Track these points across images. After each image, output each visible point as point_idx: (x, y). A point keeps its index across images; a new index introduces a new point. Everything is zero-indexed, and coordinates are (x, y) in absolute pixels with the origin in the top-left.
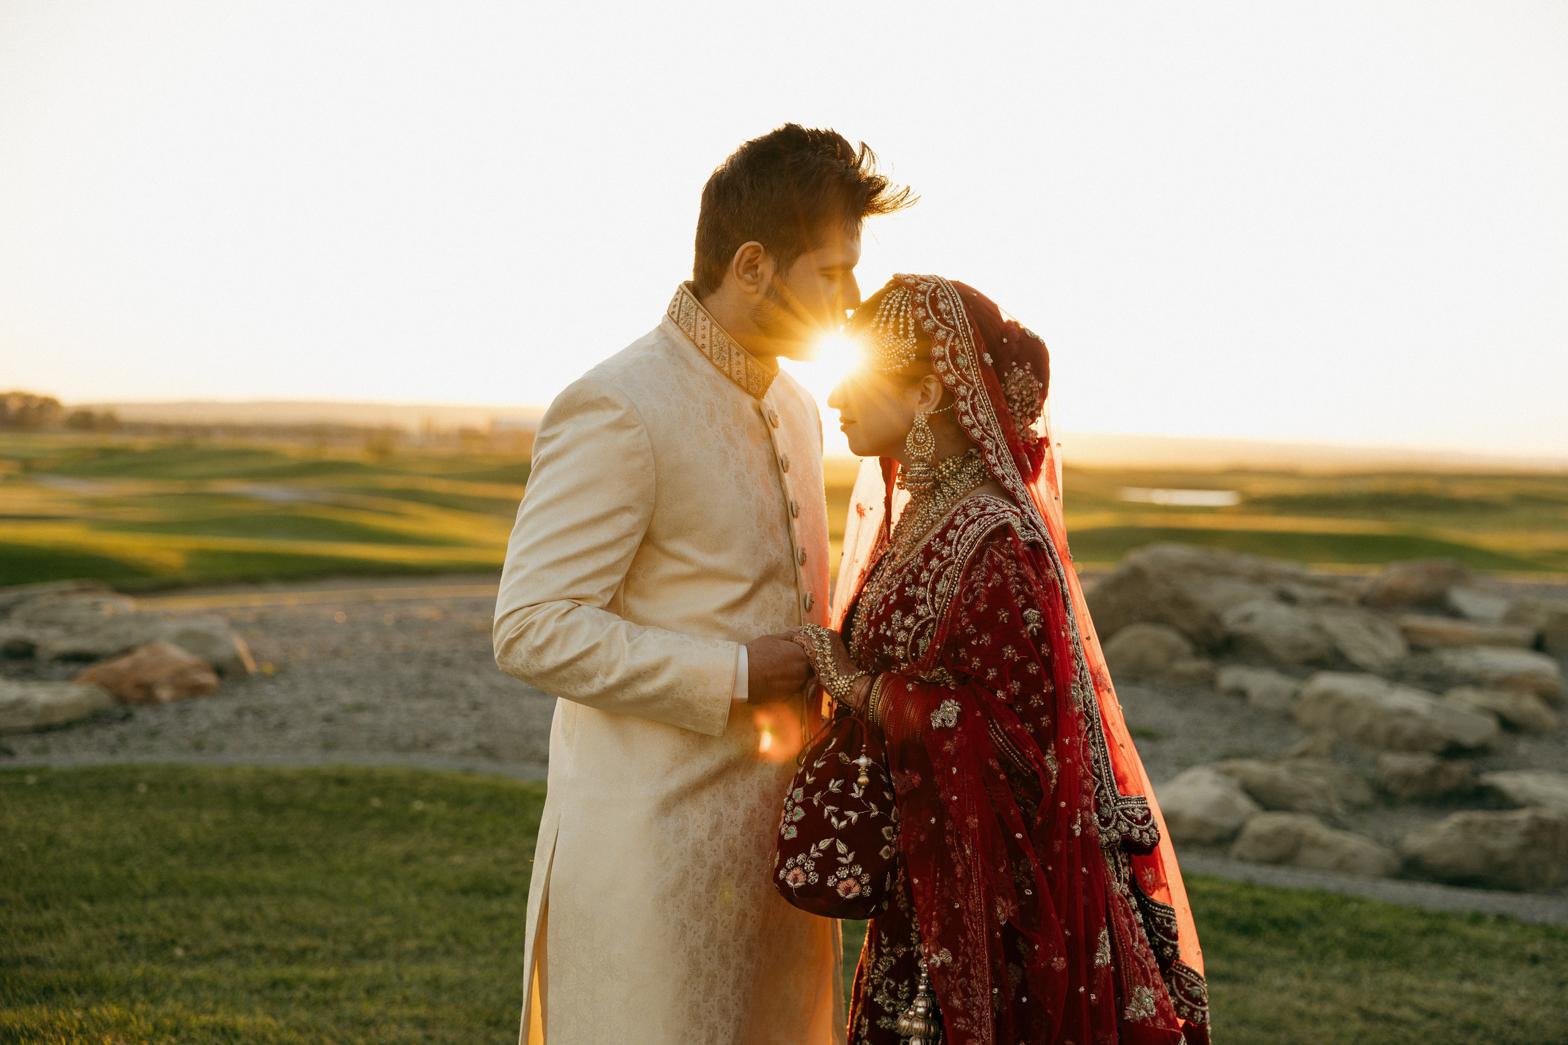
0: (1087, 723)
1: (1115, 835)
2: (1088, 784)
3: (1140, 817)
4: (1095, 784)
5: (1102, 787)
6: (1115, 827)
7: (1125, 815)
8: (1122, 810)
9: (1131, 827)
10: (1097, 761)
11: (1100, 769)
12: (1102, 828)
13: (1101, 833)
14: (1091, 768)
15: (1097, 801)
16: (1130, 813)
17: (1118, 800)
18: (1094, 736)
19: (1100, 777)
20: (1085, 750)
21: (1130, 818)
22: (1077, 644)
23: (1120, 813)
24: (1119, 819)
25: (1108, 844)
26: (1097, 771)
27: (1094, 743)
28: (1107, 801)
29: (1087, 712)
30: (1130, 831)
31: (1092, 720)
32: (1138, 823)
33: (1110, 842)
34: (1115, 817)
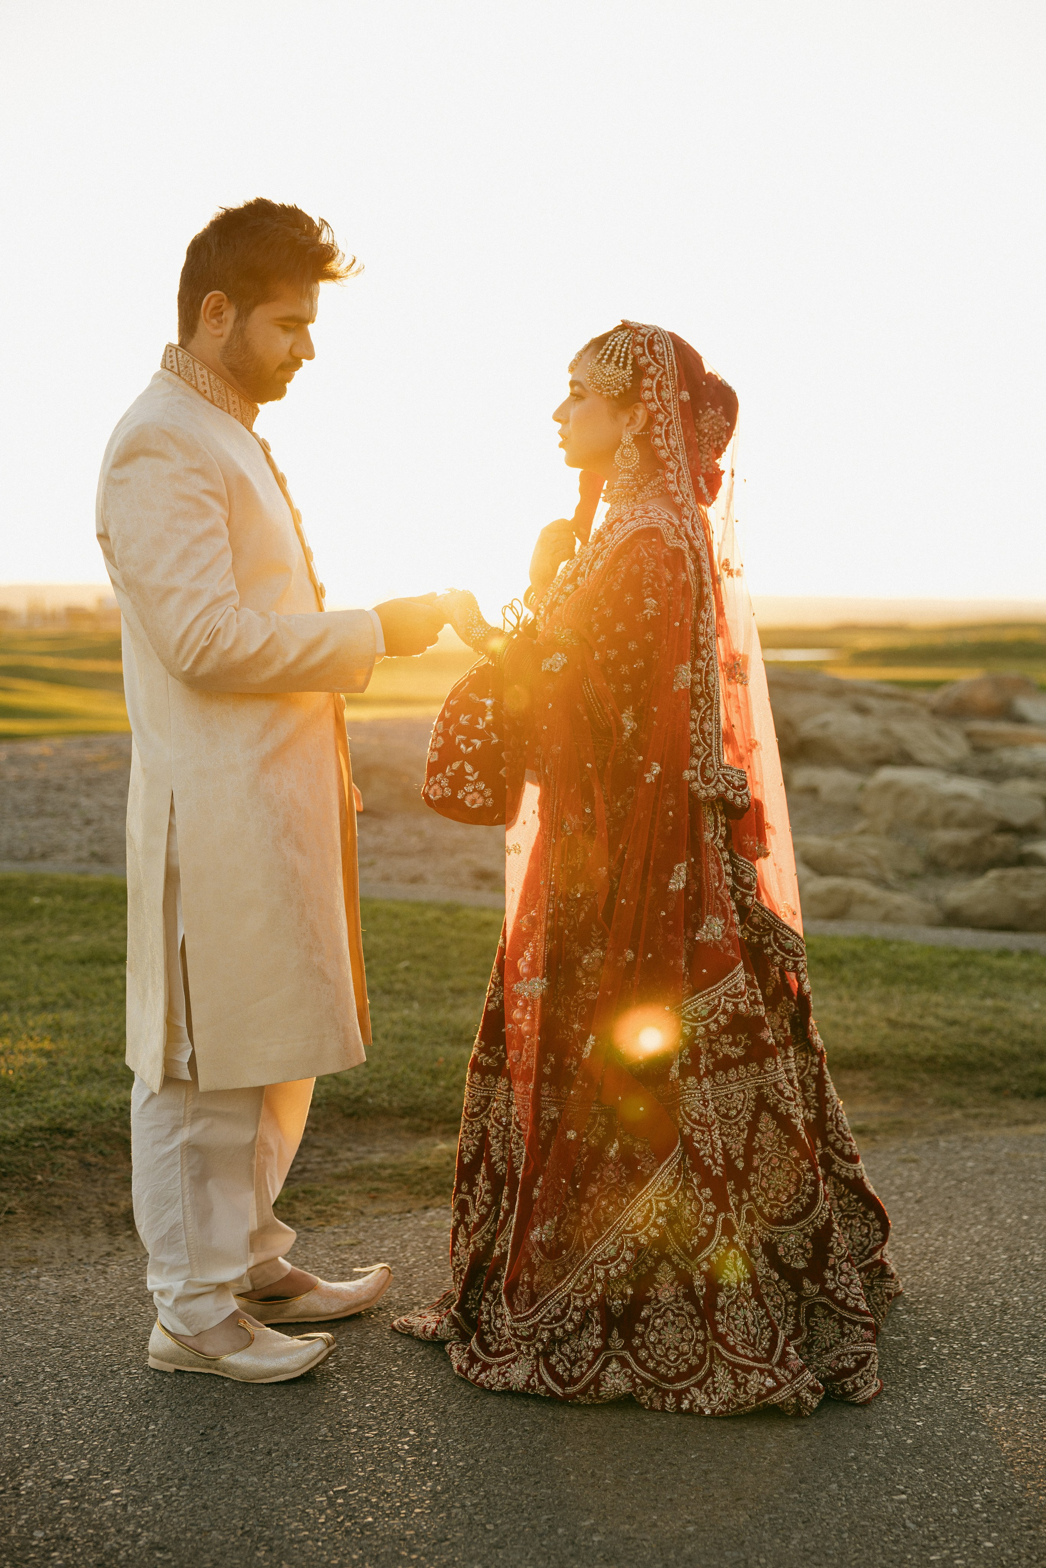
0: (707, 702)
1: (713, 792)
2: (698, 750)
3: (737, 783)
4: (705, 751)
5: (710, 754)
6: (714, 787)
7: (725, 779)
8: (723, 775)
9: (727, 789)
10: (710, 734)
11: (711, 740)
12: (703, 785)
13: (702, 788)
14: (704, 739)
15: (703, 765)
16: (729, 778)
17: (721, 766)
18: (711, 714)
19: (710, 746)
20: (701, 723)
21: (729, 782)
22: (711, 638)
23: (721, 776)
24: (719, 781)
25: (706, 798)
26: (709, 741)
27: (711, 720)
28: (712, 766)
29: (708, 694)
30: (726, 792)
31: (712, 700)
32: (734, 787)
33: (708, 797)
34: (716, 779)
